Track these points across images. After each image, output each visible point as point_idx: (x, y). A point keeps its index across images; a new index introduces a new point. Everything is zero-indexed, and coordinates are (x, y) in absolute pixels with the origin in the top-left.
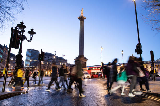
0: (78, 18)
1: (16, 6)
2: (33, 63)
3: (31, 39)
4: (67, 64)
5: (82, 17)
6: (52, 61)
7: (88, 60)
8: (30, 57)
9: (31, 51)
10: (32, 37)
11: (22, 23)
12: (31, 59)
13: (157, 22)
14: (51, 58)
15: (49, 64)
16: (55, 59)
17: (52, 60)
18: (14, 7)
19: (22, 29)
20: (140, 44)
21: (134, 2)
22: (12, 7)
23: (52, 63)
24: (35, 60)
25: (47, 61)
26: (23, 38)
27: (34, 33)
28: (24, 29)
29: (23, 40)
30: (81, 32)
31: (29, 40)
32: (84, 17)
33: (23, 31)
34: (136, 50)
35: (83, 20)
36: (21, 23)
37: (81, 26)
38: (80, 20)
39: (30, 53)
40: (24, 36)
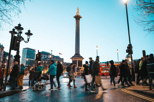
0: (74, 17)
1: (13, 8)
2: (29, 62)
3: (28, 40)
4: (64, 63)
5: (78, 16)
6: (49, 60)
7: (84, 58)
8: (26, 56)
9: (27, 50)
10: (29, 38)
11: (20, 25)
12: (27, 58)
13: (148, 23)
14: (47, 57)
15: (45, 63)
16: (51, 58)
17: (49, 58)
18: (11, 10)
19: (20, 31)
20: (131, 45)
21: (125, 5)
22: (9, 10)
23: (48, 62)
24: (31, 59)
25: (43, 59)
26: (21, 39)
27: (31, 34)
28: (22, 31)
29: (21, 41)
30: (77, 31)
31: (26, 41)
32: (80, 16)
33: (21, 33)
34: (126, 50)
35: (79, 19)
36: (18, 25)
37: (77, 25)
38: (76, 19)
39: (27, 52)
40: (21, 37)
